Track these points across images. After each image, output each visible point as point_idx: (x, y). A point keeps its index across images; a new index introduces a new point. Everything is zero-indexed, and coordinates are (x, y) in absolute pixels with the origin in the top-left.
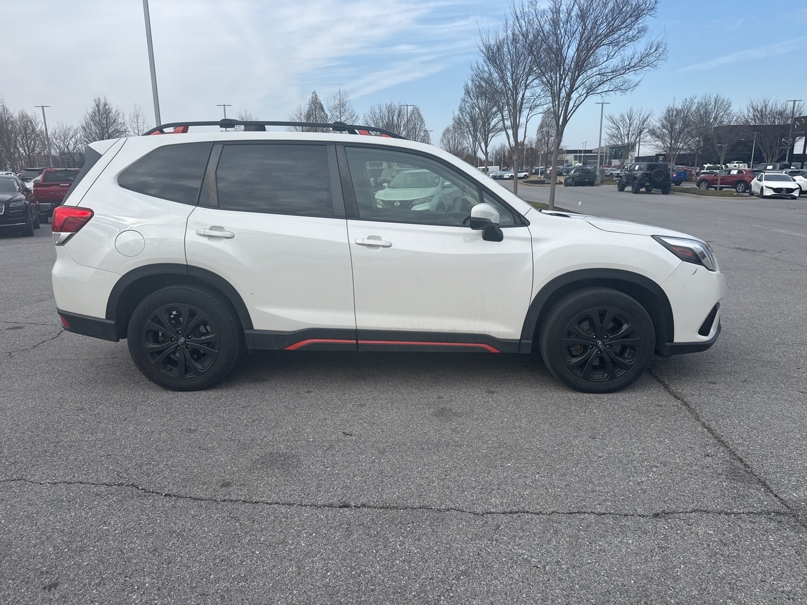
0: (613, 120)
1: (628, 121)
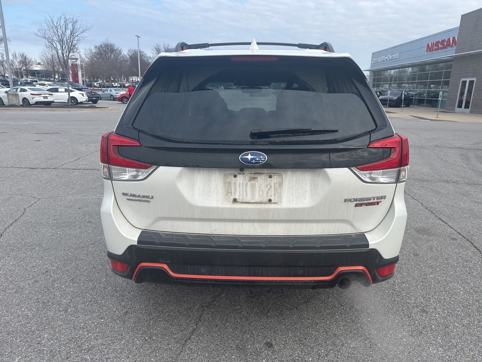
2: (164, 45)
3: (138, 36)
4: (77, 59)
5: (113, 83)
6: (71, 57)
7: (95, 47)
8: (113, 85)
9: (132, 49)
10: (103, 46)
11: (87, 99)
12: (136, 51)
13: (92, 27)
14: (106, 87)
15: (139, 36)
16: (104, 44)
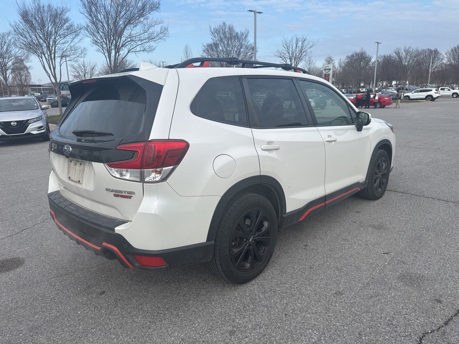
0: (74, 67)
1: (83, 68)
2: (404, 48)
3: (377, 42)
4: (330, 69)
5: (360, 89)
6: (325, 68)
7: (347, 57)
8: (360, 90)
9: (382, 55)
10: (354, 55)
11: (314, 106)
12: (386, 56)
13: (318, 42)
14: (352, 93)
15: (379, 42)
16: (355, 54)
